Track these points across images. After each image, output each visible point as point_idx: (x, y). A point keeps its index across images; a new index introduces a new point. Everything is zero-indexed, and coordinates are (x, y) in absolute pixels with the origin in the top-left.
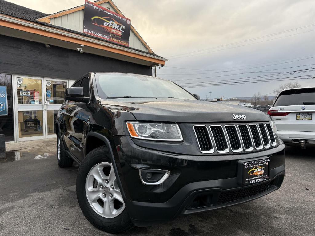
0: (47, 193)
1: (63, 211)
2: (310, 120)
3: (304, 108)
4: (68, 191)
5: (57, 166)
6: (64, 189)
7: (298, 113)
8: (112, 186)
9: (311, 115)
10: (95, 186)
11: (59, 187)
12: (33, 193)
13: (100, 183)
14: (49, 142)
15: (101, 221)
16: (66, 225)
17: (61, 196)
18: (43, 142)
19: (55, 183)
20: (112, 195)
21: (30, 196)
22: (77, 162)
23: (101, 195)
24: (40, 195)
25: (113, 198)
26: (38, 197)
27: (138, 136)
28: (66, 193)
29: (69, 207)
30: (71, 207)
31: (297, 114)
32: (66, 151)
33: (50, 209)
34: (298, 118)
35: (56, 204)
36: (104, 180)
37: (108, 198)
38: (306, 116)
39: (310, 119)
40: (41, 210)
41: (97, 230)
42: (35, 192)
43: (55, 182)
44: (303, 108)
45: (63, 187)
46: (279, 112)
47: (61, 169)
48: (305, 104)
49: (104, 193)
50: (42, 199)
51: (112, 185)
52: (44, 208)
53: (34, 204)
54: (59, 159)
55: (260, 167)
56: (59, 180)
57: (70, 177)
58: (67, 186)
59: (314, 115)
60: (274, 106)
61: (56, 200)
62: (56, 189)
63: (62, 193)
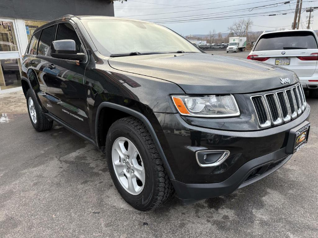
0: (41, 167)
2: (288, 65)
4: (66, 162)
5: (34, 129)
6: (61, 161)
7: (277, 58)
9: (289, 60)
11: (52, 158)
12: (24, 169)
14: (5, 99)
17: (62, 170)
21: (24, 174)
22: (60, 122)
24: (36, 171)
26: (35, 173)
27: (189, 113)
28: (65, 166)
29: (82, 184)
30: (83, 183)
32: (46, 114)
35: (63, 182)
38: (284, 61)
39: (289, 64)
40: (50, 191)
42: (26, 167)
43: (43, 152)
44: (283, 53)
45: (56, 157)
46: (259, 57)
47: (40, 134)
50: (40, 176)
53: (35, 184)
54: (35, 122)
55: (304, 133)
56: (47, 149)
57: (58, 144)
58: (61, 156)
59: (292, 60)
60: (253, 51)
61: (60, 176)
62: (50, 161)
63: (61, 166)
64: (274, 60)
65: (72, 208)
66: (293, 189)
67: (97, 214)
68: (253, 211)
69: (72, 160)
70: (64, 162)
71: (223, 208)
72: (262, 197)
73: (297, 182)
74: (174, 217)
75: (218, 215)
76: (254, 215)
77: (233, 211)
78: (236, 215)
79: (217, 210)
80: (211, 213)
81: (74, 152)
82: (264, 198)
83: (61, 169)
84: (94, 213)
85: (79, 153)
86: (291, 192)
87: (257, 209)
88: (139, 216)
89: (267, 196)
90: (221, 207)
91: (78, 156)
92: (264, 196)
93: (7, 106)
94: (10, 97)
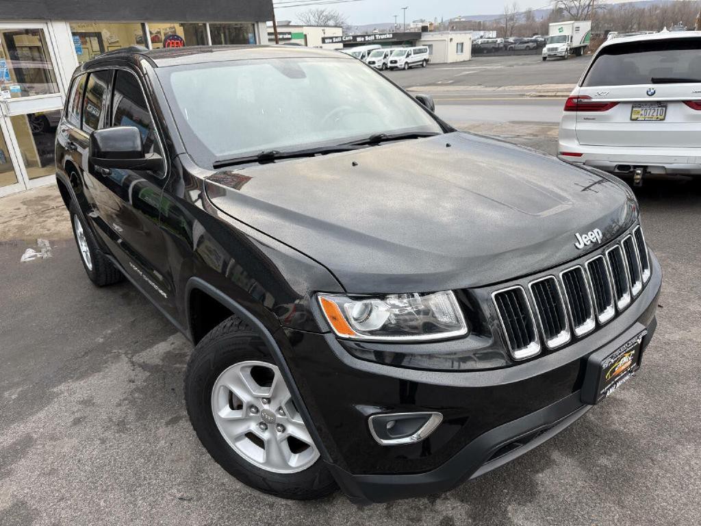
0: (94, 380)
1: (157, 439)
2: (661, 120)
3: (652, 91)
4: (144, 366)
5: (89, 281)
6: (132, 363)
7: (636, 104)
8: (281, 411)
9: (664, 109)
10: (235, 405)
11: (117, 357)
12: (60, 382)
13: (248, 403)
14: (38, 200)
15: (264, 479)
16: (179, 485)
17: (133, 386)
18: (24, 203)
19: (103, 343)
20: (284, 429)
21: (57, 395)
23: (253, 427)
24: (80, 389)
25: (286, 435)
26: (79, 396)
27: (353, 334)
29: (167, 424)
30: (170, 421)
31: (633, 107)
33: (123, 436)
34: (634, 117)
35: (131, 418)
36: (257, 398)
37: (274, 434)
38: (652, 111)
39: (662, 117)
40: (103, 441)
41: (256, 493)
42: (64, 379)
43: (101, 340)
44: (650, 93)
45: (126, 354)
46: (593, 100)
47: (101, 292)
48: (655, 81)
49: (261, 423)
50: (88, 402)
51: (280, 408)
52: (106, 434)
53: (77, 422)
54: (90, 266)
55: (627, 355)
56: (109, 331)
57: (133, 320)
58: (135, 352)
59: (671, 109)
60: (581, 86)
61: (127, 402)
62: (112, 363)
63: (133, 377)
64: (629, 107)
65: (140, 486)
66: (611, 455)
67: (186, 502)
68: (510, 508)
69: (157, 361)
70: (140, 366)
71: (446, 499)
72: (538, 472)
73: (626, 434)
74: (339, 516)
75: (432, 515)
76: (509, 518)
77: (467, 506)
78: (470, 516)
79: (433, 503)
80: (419, 509)
81: (163, 341)
82: (540, 475)
83: (132, 384)
84: (181, 499)
85: (173, 343)
86: (603, 461)
87: (519, 504)
88: (269, 511)
89: (548, 471)
90: (443, 496)
91: (169, 352)
92: (542, 470)
93: (41, 220)
94: (47, 197)
